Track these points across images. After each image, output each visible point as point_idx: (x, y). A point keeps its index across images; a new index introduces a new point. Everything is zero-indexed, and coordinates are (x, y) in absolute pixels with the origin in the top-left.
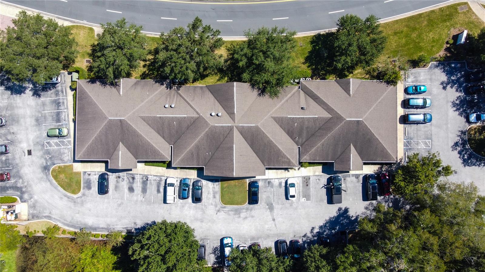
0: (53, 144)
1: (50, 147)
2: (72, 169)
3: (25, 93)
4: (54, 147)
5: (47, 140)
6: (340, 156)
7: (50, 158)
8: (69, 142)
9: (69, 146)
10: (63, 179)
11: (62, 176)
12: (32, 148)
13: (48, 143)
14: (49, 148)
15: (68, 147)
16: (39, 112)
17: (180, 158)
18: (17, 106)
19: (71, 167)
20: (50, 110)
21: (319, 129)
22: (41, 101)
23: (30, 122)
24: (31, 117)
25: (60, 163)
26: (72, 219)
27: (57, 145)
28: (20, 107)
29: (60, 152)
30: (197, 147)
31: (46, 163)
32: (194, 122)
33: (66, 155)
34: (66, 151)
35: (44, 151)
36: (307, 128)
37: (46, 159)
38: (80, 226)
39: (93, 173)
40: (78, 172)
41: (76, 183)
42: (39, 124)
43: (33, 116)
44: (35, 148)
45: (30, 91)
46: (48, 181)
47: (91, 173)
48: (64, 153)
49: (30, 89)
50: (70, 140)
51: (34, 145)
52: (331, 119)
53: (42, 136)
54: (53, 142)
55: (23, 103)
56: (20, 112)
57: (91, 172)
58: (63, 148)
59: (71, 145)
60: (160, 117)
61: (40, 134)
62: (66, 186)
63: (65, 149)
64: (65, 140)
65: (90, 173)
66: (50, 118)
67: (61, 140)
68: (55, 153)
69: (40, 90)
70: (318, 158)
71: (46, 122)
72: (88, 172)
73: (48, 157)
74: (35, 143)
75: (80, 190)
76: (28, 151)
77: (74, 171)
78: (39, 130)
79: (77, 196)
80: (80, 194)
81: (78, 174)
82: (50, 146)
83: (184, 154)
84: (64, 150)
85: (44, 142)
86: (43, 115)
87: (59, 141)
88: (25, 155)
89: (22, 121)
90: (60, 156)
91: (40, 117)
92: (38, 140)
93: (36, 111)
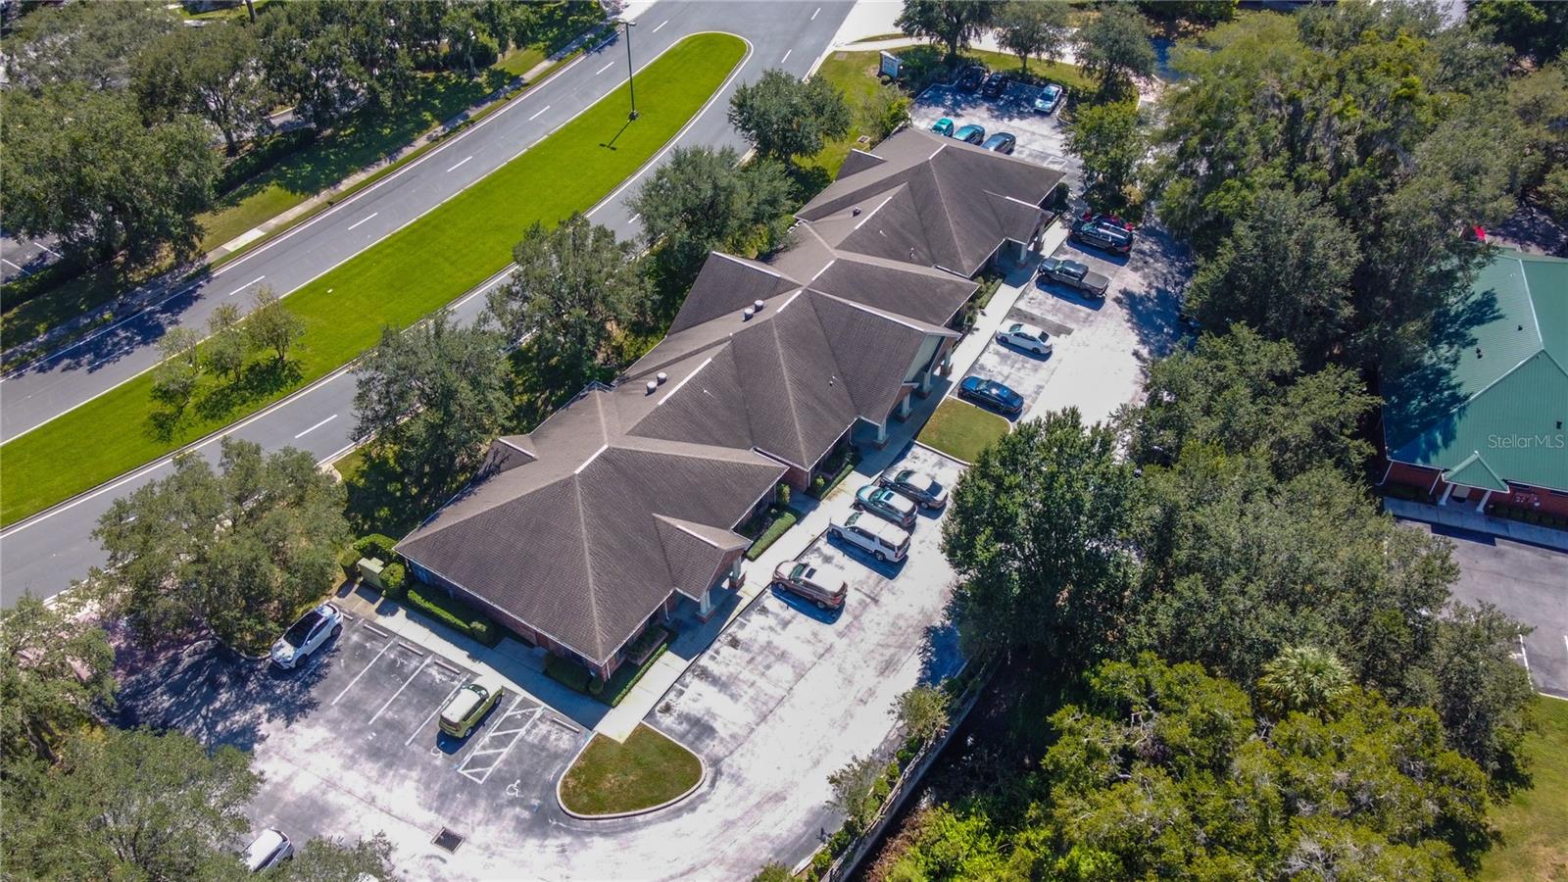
0: (490, 752)
1: (490, 765)
2: (612, 742)
3: (263, 739)
4: (500, 754)
5: (459, 762)
6: (999, 222)
7: (523, 787)
8: (524, 704)
9: (533, 713)
10: (620, 786)
11: (610, 781)
12: (442, 823)
13: (474, 763)
14: (490, 770)
15: (537, 715)
16: (359, 732)
17: (800, 439)
18: (277, 785)
19: (601, 742)
20: (386, 701)
21: (919, 214)
22: (336, 708)
23: (360, 778)
24: (351, 762)
25: (563, 769)
26: (772, 842)
27: (500, 742)
28: (289, 779)
29: (533, 746)
30: (802, 385)
31: (529, 808)
32: (736, 358)
33: (553, 737)
34: (544, 728)
35: (484, 793)
36: (903, 226)
37: (512, 802)
38: (811, 831)
39: (672, 695)
40: (635, 731)
41: (665, 754)
42: (394, 755)
43: (352, 757)
44: (450, 814)
45: (269, 721)
46: (587, 840)
47: (667, 699)
48: (546, 738)
49: (266, 716)
50: (518, 699)
51: (438, 810)
52: (911, 188)
53: (436, 767)
54: (484, 748)
55: (289, 761)
56: (304, 785)
57: (662, 698)
58: (528, 732)
59: (538, 706)
60: (667, 401)
61: (424, 769)
62: (651, 790)
63: (534, 726)
64: (508, 713)
65: (663, 704)
66: (409, 715)
67: (498, 722)
68: (520, 761)
69: (299, 692)
70: (982, 252)
71: (409, 731)
72: (658, 708)
73: (512, 790)
74: (435, 804)
75: (695, 760)
76: (439, 842)
77: (622, 741)
78: (410, 767)
79: (707, 783)
80: (707, 772)
81: (641, 734)
82: (486, 761)
83: (797, 424)
84: (534, 731)
85: (459, 775)
86: (380, 727)
87: (498, 729)
88: (444, 861)
89: (333, 798)
90: (544, 754)
91: (377, 739)
92: (437, 787)
93: (347, 740)
